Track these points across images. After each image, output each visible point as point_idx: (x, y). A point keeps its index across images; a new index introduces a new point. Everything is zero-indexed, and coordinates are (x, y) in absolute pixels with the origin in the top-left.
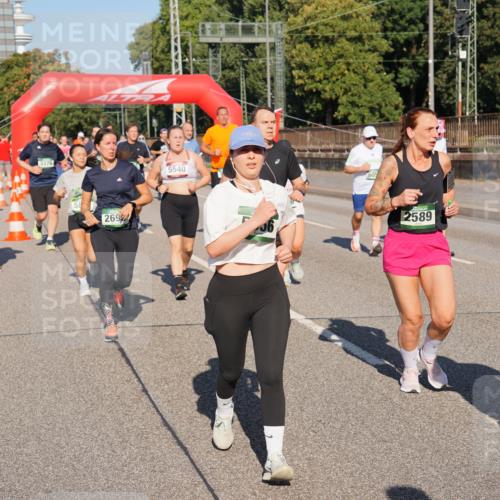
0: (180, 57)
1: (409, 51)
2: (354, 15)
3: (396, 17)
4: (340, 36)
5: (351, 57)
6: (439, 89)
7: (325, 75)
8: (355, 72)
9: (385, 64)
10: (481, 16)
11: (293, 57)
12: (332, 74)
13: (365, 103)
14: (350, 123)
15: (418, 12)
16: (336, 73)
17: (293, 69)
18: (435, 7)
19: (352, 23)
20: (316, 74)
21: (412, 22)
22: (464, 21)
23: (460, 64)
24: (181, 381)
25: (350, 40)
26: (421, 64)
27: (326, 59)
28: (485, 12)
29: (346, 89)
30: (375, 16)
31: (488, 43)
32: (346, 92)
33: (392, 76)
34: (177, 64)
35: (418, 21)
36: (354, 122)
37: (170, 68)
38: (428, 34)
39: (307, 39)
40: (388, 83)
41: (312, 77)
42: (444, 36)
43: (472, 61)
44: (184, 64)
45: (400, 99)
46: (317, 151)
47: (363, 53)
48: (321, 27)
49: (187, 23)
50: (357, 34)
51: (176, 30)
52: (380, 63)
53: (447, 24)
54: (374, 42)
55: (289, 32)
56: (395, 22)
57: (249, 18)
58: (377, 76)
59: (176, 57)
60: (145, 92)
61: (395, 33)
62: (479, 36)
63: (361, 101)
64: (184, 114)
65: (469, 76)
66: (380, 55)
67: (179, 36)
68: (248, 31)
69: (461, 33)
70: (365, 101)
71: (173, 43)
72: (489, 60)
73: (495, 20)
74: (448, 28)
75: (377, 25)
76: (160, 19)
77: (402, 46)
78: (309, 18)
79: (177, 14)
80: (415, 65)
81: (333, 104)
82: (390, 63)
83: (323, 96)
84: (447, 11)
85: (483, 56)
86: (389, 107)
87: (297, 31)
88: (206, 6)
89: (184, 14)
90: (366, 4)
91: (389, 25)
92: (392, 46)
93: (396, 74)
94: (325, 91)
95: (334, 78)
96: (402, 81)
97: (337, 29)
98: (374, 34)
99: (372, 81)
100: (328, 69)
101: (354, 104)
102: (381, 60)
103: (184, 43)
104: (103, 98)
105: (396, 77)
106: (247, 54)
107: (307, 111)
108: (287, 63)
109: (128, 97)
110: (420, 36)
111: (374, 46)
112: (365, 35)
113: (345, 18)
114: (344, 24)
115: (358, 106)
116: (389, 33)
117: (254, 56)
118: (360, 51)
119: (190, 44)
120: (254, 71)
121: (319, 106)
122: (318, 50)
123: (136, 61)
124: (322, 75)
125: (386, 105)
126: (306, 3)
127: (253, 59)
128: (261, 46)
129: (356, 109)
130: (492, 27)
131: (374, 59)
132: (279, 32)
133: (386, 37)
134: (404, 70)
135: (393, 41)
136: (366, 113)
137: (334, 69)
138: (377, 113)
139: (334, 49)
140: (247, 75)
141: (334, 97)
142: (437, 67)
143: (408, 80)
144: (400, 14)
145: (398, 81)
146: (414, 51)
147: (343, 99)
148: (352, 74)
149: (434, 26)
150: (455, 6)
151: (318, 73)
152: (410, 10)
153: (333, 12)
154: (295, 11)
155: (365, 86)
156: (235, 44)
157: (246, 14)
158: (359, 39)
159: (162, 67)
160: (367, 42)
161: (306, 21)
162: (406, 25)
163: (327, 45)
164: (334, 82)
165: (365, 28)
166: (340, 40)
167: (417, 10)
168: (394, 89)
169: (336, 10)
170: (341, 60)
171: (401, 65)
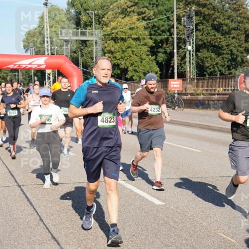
0: (49, 46)
1: (162, 45)
2: (136, 28)
3: (156, 29)
4: (129, 37)
5: (134, 48)
7: (121, 56)
9: (151, 52)
10: (197, 30)
11: (105, 47)
12: (125, 56)
13: (141, 71)
14: (134, 80)
16: (127, 55)
17: (106, 53)
19: (134, 31)
20: (117, 56)
21: (163, 31)
22: (190, 32)
23: (188, 52)
25: (134, 39)
26: (168, 52)
27: (122, 48)
28: (199, 28)
29: (132, 64)
30: (145, 28)
31: (200, 43)
32: (132, 65)
33: (154, 57)
34: (48, 50)
35: (166, 31)
36: (136, 80)
37: (44, 51)
39: (112, 38)
40: (152, 61)
41: (115, 57)
42: (180, 39)
43: (193, 51)
45: (158, 69)
48: (120, 33)
50: (137, 37)
51: (47, 33)
52: (148, 51)
53: (181, 33)
54: (145, 41)
55: (104, 35)
56: (155, 31)
57: (84, 28)
58: (147, 57)
60: (32, 64)
61: (155, 36)
62: (196, 39)
63: (139, 69)
64: (51, 74)
65: (192, 58)
66: (149, 47)
67: (49, 36)
68: (83, 34)
69: (188, 37)
70: (141, 69)
71: (46, 39)
72: (201, 51)
73: (203, 32)
74: (181, 35)
75: (147, 33)
76: (39, 27)
77: (159, 43)
78: (113, 28)
79: (48, 25)
80: (165, 52)
81: (125, 71)
82: (153, 51)
83: (120, 67)
85: (198, 48)
87: (108, 35)
90: (141, 22)
91: (153, 33)
92: (154, 43)
94: (122, 64)
95: (126, 58)
96: (159, 59)
97: (127, 34)
98: (145, 37)
99: (144, 60)
101: (135, 71)
104: (11, 66)
105: (156, 58)
106: (83, 45)
108: (103, 50)
109: (24, 66)
110: (168, 38)
111: (145, 43)
112: (141, 37)
113: (131, 29)
114: (131, 32)
115: (138, 72)
116: (152, 37)
117: (86, 46)
118: (139, 45)
120: (86, 54)
121: (119, 72)
122: (118, 44)
123: (26, 48)
124: (120, 57)
126: (112, 21)
127: (86, 48)
128: (90, 42)
129: (137, 73)
130: (202, 35)
131: (145, 49)
132: (99, 35)
133: (151, 39)
134: (160, 55)
135: (154, 40)
136: (142, 75)
139: (126, 44)
140: (82, 55)
141: (126, 67)
143: (162, 59)
144: (158, 27)
145: (157, 59)
146: (165, 46)
147: (130, 68)
148: (135, 56)
150: (185, 24)
151: (118, 55)
152: (163, 26)
153: (125, 26)
154: (107, 25)
155: (141, 62)
156: (76, 40)
157: (82, 26)
158: (138, 39)
159: (40, 51)
160: (142, 40)
161: (112, 30)
162: (161, 33)
163: (122, 42)
164: (126, 60)
165: (141, 34)
166: (129, 39)
167: (166, 26)
168: (155, 64)
169: (127, 24)
170: (130, 49)
171: (159, 52)
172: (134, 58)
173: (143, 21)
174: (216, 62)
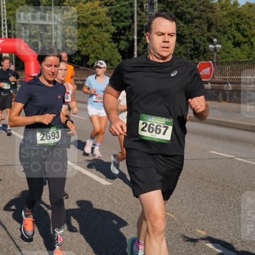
0: (6, 30)
1: (125, 32)
2: (98, 13)
3: (118, 15)
4: (90, 23)
5: (96, 34)
6: (139, 52)
7: (83, 43)
8: (98, 42)
9: (113, 39)
12: (87, 43)
13: (102, 58)
15: (129, 14)
18: (137, 12)
19: (96, 17)
24: (4, 193)
25: (96, 25)
26: (130, 39)
27: (83, 34)
29: (93, 50)
30: (108, 14)
32: (93, 52)
33: (116, 44)
34: (5, 34)
35: (129, 18)
37: (1, 35)
38: (134, 24)
40: (114, 48)
42: (142, 26)
44: (9, 34)
45: (121, 57)
46: (78, 80)
47: (102, 33)
48: (81, 18)
49: (11, 13)
50: (99, 23)
51: (4, 15)
52: (110, 38)
53: (144, 20)
54: (108, 27)
56: (118, 18)
58: (109, 44)
59: (4, 30)
61: (118, 23)
63: (101, 57)
66: (111, 34)
67: (6, 19)
71: (2, 22)
74: (144, 22)
75: (109, 19)
77: (121, 30)
79: (5, 7)
80: (128, 40)
81: (87, 58)
82: (116, 38)
83: (81, 54)
84: (143, 14)
86: (115, 61)
88: (20, 4)
89: (9, 8)
90: (103, 8)
91: (115, 19)
92: (117, 30)
93: (118, 44)
94: (83, 51)
95: (87, 45)
96: (121, 47)
97: (89, 20)
98: (107, 23)
99: (106, 47)
100: (84, 40)
101: (97, 58)
102: (111, 37)
103: (9, 23)
107: (74, 61)
110: (130, 25)
111: (107, 29)
112: (103, 23)
113: (93, 14)
114: (93, 18)
115: (99, 59)
116: (115, 23)
118: (101, 31)
119: (12, 24)
121: (80, 58)
122: (80, 30)
125: (113, 59)
126: (73, 6)
131: (108, 35)
133: (113, 25)
134: (122, 42)
135: (117, 27)
137: (87, 40)
138: (109, 63)
139: (87, 30)
141: (87, 54)
142: (139, 41)
143: (124, 47)
144: (120, 13)
145: (119, 47)
146: (127, 33)
147: (92, 55)
148: (97, 43)
149: (137, 21)
150: (147, 11)
151: (79, 41)
152: (125, 12)
153: (87, 11)
155: (103, 49)
158: (100, 25)
160: (104, 27)
162: (124, 19)
163: (84, 27)
164: (87, 47)
165: (103, 20)
166: (90, 25)
167: (129, 13)
168: (117, 51)
169: (88, 10)
170: (91, 36)
171: (121, 39)
172: (96, 45)
173: (106, 7)
174: (179, 50)
